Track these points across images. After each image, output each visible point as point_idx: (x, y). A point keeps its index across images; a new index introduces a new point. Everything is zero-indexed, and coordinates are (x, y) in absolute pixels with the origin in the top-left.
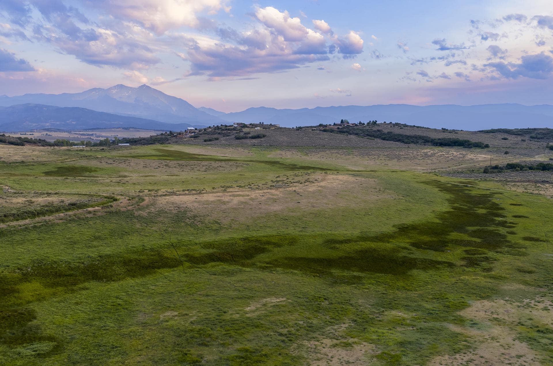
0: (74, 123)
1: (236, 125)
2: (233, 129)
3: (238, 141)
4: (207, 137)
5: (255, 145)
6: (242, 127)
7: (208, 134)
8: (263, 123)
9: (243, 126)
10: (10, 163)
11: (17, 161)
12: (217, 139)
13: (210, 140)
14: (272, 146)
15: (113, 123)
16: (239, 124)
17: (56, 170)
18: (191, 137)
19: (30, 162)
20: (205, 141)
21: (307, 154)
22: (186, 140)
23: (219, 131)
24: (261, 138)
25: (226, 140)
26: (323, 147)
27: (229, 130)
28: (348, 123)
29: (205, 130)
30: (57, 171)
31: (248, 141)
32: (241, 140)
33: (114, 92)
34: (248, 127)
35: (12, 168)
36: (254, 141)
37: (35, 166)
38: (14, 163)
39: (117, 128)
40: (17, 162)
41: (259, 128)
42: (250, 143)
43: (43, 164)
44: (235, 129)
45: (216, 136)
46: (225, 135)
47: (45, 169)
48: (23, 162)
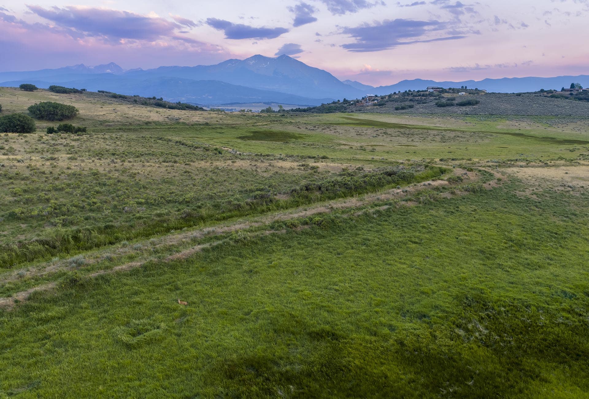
0: (210, 97)
1: (431, 90)
2: (429, 95)
3: (442, 108)
4: (396, 105)
5: (468, 114)
6: (440, 92)
7: (396, 101)
8: (466, 87)
9: (442, 91)
10: (192, 125)
11: (200, 123)
12: (411, 107)
13: (403, 108)
14: (493, 114)
15: (250, 97)
16: (435, 88)
17: (252, 134)
18: (375, 105)
19: (215, 124)
20: (397, 109)
21: (551, 126)
22: (369, 108)
23: (410, 97)
24: (473, 105)
25: (425, 108)
26: (569, 117)
27: (423, 95)
28: (581, 88)
29: (390, 96)
30: (254, 136)
31: (455, 109)
32: (445, 108)
33: (251, 63)
34: (448, 92)
35: (197, 130)
36: (464, 108)
37: (224, 129)
38: (196, 124)
39: (258, 103)
40: (200, 125)
41: (464, 93)
42: (459, 111)
43: (233, 128)
44: (431, 94)
45: (408, 103)
46: (419, 102)
47: (239, 133)
48: (207, 124)
